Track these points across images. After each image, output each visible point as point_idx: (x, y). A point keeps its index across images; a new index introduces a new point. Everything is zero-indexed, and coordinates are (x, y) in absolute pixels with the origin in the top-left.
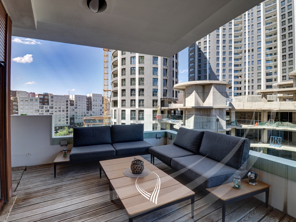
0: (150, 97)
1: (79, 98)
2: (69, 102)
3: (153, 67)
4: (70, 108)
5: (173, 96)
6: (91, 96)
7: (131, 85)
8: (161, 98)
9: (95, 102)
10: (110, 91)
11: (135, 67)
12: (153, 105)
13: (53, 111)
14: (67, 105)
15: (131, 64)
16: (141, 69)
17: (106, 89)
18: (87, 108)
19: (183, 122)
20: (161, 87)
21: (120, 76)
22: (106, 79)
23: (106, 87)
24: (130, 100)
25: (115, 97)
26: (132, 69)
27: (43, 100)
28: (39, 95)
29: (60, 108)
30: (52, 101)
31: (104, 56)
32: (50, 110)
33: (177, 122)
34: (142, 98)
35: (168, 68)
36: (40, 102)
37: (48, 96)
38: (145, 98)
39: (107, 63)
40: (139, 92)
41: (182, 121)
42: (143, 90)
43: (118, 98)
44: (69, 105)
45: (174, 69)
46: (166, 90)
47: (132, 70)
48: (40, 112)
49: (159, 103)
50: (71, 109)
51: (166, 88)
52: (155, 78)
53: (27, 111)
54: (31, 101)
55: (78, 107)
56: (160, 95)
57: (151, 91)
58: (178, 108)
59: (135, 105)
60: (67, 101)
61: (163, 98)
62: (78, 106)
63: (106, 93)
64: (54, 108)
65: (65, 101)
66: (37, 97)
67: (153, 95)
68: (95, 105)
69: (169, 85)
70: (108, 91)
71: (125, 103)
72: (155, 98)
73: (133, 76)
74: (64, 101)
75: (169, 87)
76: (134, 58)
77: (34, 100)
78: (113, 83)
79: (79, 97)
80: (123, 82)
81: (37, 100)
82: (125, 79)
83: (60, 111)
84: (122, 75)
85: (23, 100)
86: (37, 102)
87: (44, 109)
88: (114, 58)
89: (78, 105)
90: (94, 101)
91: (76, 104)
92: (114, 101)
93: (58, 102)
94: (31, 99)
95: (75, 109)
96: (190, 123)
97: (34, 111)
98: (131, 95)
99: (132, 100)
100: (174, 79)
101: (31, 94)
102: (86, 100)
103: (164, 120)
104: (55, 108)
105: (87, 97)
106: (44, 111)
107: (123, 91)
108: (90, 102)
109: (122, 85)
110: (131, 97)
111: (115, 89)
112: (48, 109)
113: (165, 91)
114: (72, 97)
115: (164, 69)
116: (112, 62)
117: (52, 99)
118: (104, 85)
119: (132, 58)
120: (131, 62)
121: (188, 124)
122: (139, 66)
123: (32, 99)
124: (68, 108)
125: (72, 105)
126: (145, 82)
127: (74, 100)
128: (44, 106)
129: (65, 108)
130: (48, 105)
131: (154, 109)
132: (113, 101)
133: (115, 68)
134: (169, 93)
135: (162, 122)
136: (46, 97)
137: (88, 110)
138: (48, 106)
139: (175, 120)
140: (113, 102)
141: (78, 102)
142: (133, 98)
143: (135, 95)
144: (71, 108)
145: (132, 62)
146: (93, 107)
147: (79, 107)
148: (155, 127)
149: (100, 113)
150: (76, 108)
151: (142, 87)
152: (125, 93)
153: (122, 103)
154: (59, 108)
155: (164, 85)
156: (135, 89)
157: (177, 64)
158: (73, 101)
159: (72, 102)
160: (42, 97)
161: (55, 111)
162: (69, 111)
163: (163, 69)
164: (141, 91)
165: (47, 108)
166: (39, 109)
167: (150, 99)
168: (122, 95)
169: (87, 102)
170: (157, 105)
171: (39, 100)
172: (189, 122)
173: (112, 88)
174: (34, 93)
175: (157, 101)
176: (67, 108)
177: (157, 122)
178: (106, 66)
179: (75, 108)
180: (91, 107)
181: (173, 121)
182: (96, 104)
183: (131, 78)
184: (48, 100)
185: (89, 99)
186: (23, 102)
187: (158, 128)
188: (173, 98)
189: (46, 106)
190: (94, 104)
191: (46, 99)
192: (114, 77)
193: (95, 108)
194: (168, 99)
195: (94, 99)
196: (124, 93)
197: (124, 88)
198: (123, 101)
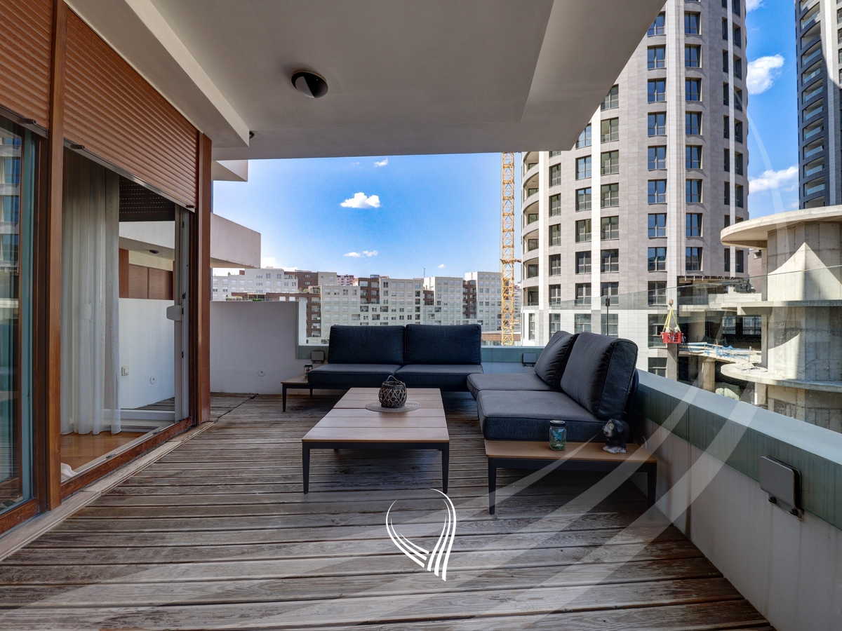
0: (639, 275)
1: (445, 284)
2: (422, 296)
3: (649, 181)
4: (425, 311)
5: (727, 268)
6: (475, 278)
7: (577, 240)
8: (679, 277)
9: (486, 296)
10: (518, 261)
11: (590, 188)
12: (651, 301)
13: (387, 318)
14: (418, 302)
15: (577, 178)
16: (610, 189)
17: (507, 258)
18: (465, 310)
19: (760, 357)
20: (679, 240)
21: (545, 218)
22: (509, 231)
23: (509, 251)
24: (574, 287)
25: (531, 279)
26: (580, 192)
27: (367, 291)
28: (360, 280)
29: (402, 310)
30: (386, 293)
31: (504, 167)
32: (383, 315)
33: (738, 355)
34: (611, 277)
35: (705, 175)
36: (362, 297)
37: (379, 283)
38: (622, 278)
39: (512, 185)
40: (603, 261)
41: (758, 354)
42: (614, 254)
43: (538, 281)
44: (422, 302)
45: (729, 178)
46: (700, 250)
47: (580, 198)
48: (362, 320)
49: (672, 293)
50: (427, 313)
51: (695, 243)
52: (656, 214)
53: (337, 316)
54: (344, 294)
55: (444, 308)
56: (674, 268)
57: (641, 253)
58: (736, 309)
59: (589, 301)
60: (418, 294)
61: (688, 277)
62: (442, 306)
63: (508, 267)
64: (390, 310)
65: (414, 294)
66: (356, 284)
67: (651, 267)
68: (484, 304)
69: (709, 231)
70: (513, 262)
71: (559, 294)
72: (656, 276)
73: (582, 215)
74: (411, 292)
75: (708, 239)
76: (585, 161)
77: (351, 292)
78: (527, 239)
79: (446, 281)
80: (554, 233)
81: (356, 291)
82: (558, 226)
83: (403, 319)
84: (551, 214)
85: (329, 293)
86: (356, 296)
87: (370, 313)
88: (529, 168)
89: (442, 304)
90: (481, 291)
91: (439, 300)
92: (529, 288)
93: (398, 295)
94: (344, 290)
95: (436, 314)
96: (785, 361)
97: (350, 318)
98: (577, 271)
99: (579, 286)
100: (729, 210)
101: (346, 280)
102: (463, 290)
103: (691, 347)
104: (392, 310)
105: (464, 281)
106: (370, 318)
107: (555, 259)
108: (471, 294)
109: (551, 243)
110: (578, 276)
111: (530, 255)
112: (378, 312)
113: (695, 253)
114: (429, 284)
115: (691, 180)
116: (524, 180)
117: (386, 289)
118: (504, 247)
119: (581, 161)
120: (577, 172)
121: (778, 362)
122: (601, 181)
123: (347, 291)
124: (419, 311)
125: (429, 302)
126: (622, 229)
127: (433, 289)
128: (371, 306)
129: (414, 309)
130: (378, 303)
131: (655, 312)
132: (527, 290)
133: (531, 197)
134: (709, 259)
135: (681, 353)
136: (374, 285)
137: (467, 315)
138: (378, 307)
139: (730, 347)
140: (527, 294)
141: (444, 295)
142: (582, 278)
143: (588, 269)
144: (427, 311)
145: (580, 174)
146: (479, 308)
147: (446, 309)
148: (658, 369)
149: (496, 323)
150: (438, 311)
151: (611, 244)
152: (560, 265)
153: (550, 295)
154: (400, 311)
155: (690, 234)
156: (590, 251)
157: (740, 157)
158: (431, 293)
159: (429, 297)
160: (365, 284)
161: (392, 318)
162: (421, 317)
163: (687, 180)
164: (610, 256)
165: (376, 311)
166: (359, 312)
167: (639, 281)
168: (551, 273)
169: (464, 293)
170: (663, 300)
171: (359, 292)
172: (780, 356)
173: (524, 253)
174: (353, 276)
175: (662, 285)
176: (418, 309)
177: (665, 354)
178: (509, 193)
179: (436, 311)
180: (475, 308)
181: (725, 350)
182: (487, 301)
183: (577, 222)
184: (378, 291)
185: (469, 287)
186: (329, 296)
187: (666, 371)
188: (726, 274)
189: (374, 306)
190: (481, 301)
191: (374, 289)
192: (529, 223)
193: (484, 311)
194: (706, 277)
195: (481, 287)
196: (557, 264)
197: (555, 250)
198: (554, 288)
